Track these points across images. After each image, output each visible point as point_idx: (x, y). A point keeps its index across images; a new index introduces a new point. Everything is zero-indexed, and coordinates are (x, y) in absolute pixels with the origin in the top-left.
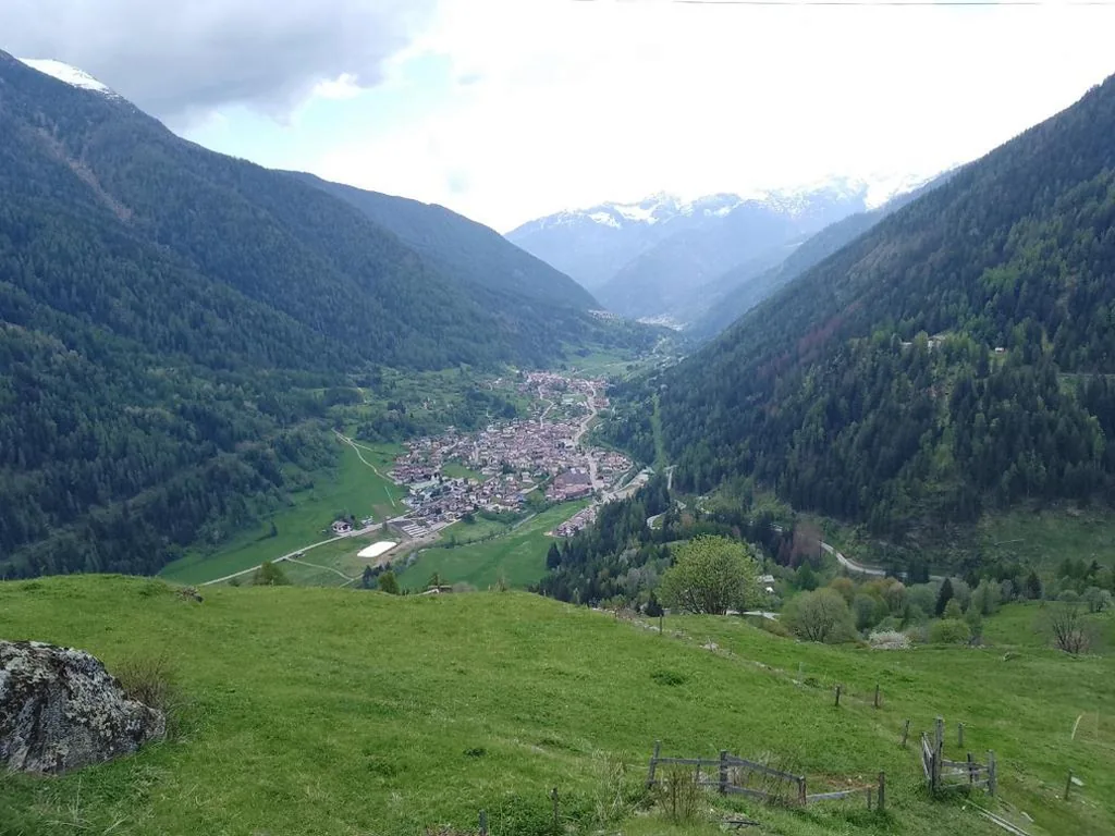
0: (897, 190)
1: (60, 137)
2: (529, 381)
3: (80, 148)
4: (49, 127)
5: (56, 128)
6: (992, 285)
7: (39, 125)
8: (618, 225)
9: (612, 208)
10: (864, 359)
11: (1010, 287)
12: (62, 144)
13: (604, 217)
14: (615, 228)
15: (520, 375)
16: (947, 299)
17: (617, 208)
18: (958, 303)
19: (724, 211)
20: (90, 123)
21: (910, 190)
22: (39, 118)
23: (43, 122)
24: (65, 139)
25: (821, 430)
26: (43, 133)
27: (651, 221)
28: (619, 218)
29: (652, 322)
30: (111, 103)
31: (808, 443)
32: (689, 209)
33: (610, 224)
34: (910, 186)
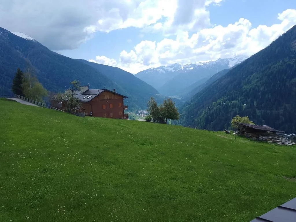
0: (237, 63)
1: (22, 52)
2: (139, 112)
3: (27, 54)
4: (20, 50)
5: (21, 50)
6: (245, 89)
7: (17, 49)
8: (164, 72)
9: (163, 68)
10: (215, 107)
11: (248, 90)
12: (23, 54)
13: (161, 70)
14: (164, 73)
15: (137, 111)
16: (235, 93)
17: (164, 67)
18: (237, 94)
19: (192, 68)
20: (30, 49)
21: (240, 63)
22: (17, 47)
23: (18, 48)
24: (23, 53)
25: (204, 124)
26: (18, 51)
27: (173, 71)
28: (164, 70)
29: (173, 97)
30: (35, 43)
31: (201, 127)
32: (182, 68)
33: (162, 72)
34: (240, 62)
